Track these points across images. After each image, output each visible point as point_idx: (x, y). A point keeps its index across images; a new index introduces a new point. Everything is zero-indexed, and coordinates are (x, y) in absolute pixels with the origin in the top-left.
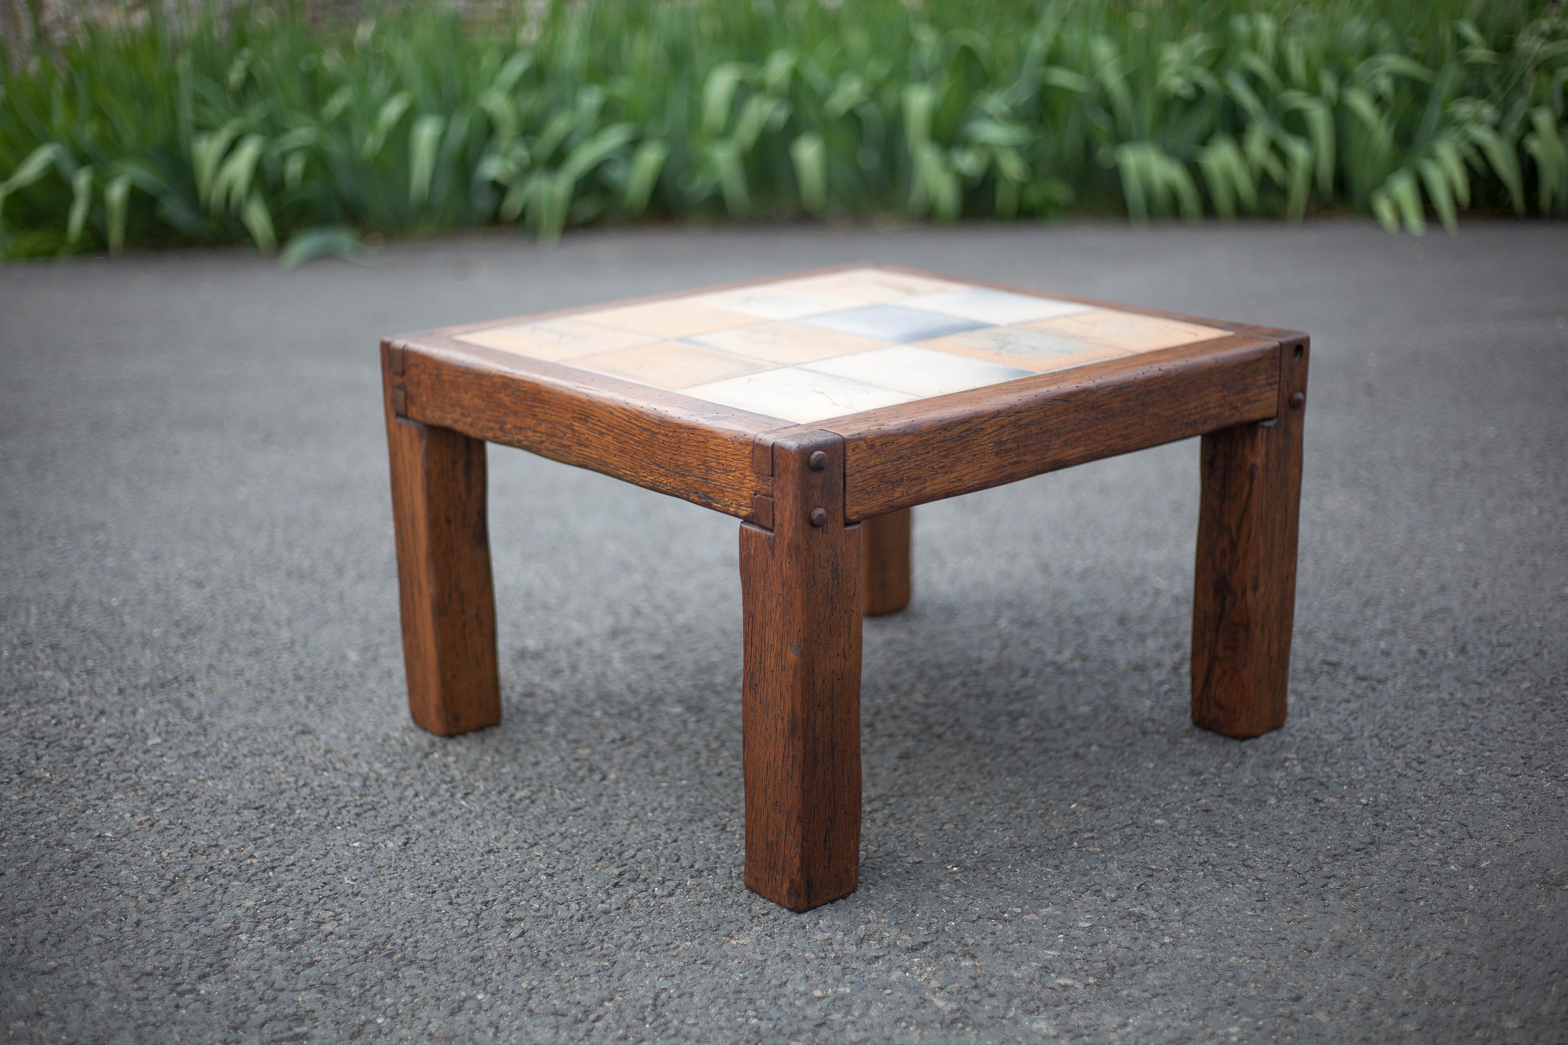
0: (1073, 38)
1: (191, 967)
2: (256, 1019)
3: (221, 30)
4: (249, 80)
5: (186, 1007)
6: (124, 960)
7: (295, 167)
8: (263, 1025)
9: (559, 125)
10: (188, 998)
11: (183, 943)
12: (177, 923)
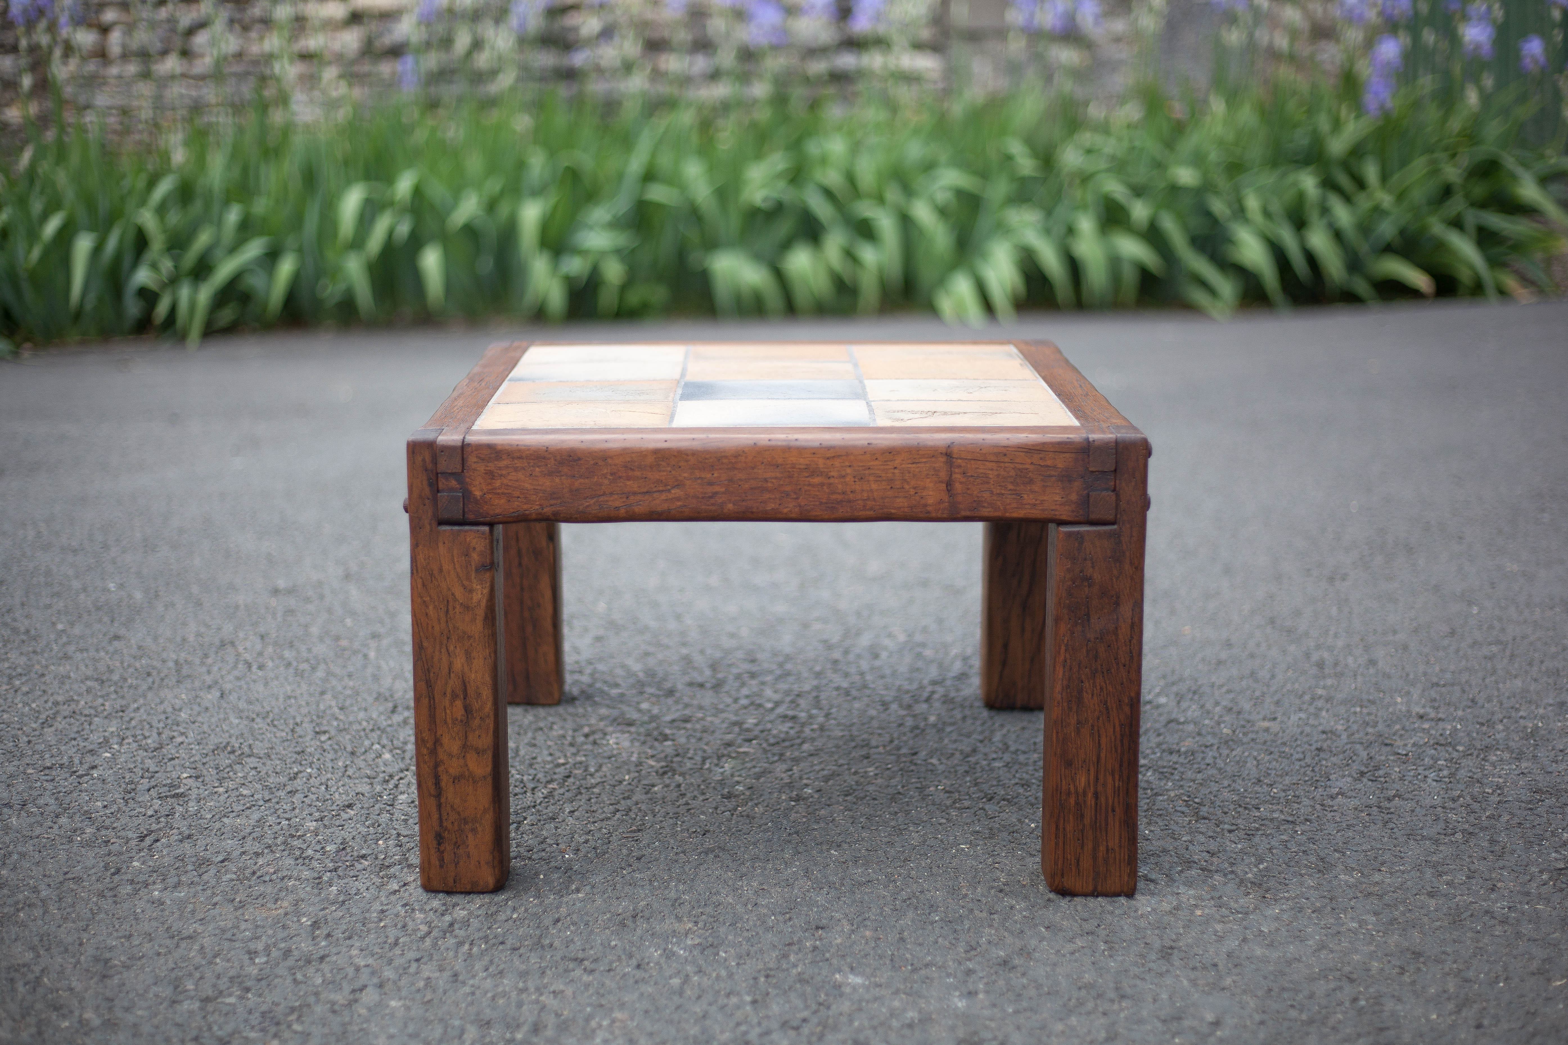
0: (665, 161)
1: (81, 763)
2: (141, 787)
5: (86, 783)
6: (26, 761)
8: (148, 790)
9: (203, 240)
10: (86, 778)
11: (69, 751)
12: (60, 741)
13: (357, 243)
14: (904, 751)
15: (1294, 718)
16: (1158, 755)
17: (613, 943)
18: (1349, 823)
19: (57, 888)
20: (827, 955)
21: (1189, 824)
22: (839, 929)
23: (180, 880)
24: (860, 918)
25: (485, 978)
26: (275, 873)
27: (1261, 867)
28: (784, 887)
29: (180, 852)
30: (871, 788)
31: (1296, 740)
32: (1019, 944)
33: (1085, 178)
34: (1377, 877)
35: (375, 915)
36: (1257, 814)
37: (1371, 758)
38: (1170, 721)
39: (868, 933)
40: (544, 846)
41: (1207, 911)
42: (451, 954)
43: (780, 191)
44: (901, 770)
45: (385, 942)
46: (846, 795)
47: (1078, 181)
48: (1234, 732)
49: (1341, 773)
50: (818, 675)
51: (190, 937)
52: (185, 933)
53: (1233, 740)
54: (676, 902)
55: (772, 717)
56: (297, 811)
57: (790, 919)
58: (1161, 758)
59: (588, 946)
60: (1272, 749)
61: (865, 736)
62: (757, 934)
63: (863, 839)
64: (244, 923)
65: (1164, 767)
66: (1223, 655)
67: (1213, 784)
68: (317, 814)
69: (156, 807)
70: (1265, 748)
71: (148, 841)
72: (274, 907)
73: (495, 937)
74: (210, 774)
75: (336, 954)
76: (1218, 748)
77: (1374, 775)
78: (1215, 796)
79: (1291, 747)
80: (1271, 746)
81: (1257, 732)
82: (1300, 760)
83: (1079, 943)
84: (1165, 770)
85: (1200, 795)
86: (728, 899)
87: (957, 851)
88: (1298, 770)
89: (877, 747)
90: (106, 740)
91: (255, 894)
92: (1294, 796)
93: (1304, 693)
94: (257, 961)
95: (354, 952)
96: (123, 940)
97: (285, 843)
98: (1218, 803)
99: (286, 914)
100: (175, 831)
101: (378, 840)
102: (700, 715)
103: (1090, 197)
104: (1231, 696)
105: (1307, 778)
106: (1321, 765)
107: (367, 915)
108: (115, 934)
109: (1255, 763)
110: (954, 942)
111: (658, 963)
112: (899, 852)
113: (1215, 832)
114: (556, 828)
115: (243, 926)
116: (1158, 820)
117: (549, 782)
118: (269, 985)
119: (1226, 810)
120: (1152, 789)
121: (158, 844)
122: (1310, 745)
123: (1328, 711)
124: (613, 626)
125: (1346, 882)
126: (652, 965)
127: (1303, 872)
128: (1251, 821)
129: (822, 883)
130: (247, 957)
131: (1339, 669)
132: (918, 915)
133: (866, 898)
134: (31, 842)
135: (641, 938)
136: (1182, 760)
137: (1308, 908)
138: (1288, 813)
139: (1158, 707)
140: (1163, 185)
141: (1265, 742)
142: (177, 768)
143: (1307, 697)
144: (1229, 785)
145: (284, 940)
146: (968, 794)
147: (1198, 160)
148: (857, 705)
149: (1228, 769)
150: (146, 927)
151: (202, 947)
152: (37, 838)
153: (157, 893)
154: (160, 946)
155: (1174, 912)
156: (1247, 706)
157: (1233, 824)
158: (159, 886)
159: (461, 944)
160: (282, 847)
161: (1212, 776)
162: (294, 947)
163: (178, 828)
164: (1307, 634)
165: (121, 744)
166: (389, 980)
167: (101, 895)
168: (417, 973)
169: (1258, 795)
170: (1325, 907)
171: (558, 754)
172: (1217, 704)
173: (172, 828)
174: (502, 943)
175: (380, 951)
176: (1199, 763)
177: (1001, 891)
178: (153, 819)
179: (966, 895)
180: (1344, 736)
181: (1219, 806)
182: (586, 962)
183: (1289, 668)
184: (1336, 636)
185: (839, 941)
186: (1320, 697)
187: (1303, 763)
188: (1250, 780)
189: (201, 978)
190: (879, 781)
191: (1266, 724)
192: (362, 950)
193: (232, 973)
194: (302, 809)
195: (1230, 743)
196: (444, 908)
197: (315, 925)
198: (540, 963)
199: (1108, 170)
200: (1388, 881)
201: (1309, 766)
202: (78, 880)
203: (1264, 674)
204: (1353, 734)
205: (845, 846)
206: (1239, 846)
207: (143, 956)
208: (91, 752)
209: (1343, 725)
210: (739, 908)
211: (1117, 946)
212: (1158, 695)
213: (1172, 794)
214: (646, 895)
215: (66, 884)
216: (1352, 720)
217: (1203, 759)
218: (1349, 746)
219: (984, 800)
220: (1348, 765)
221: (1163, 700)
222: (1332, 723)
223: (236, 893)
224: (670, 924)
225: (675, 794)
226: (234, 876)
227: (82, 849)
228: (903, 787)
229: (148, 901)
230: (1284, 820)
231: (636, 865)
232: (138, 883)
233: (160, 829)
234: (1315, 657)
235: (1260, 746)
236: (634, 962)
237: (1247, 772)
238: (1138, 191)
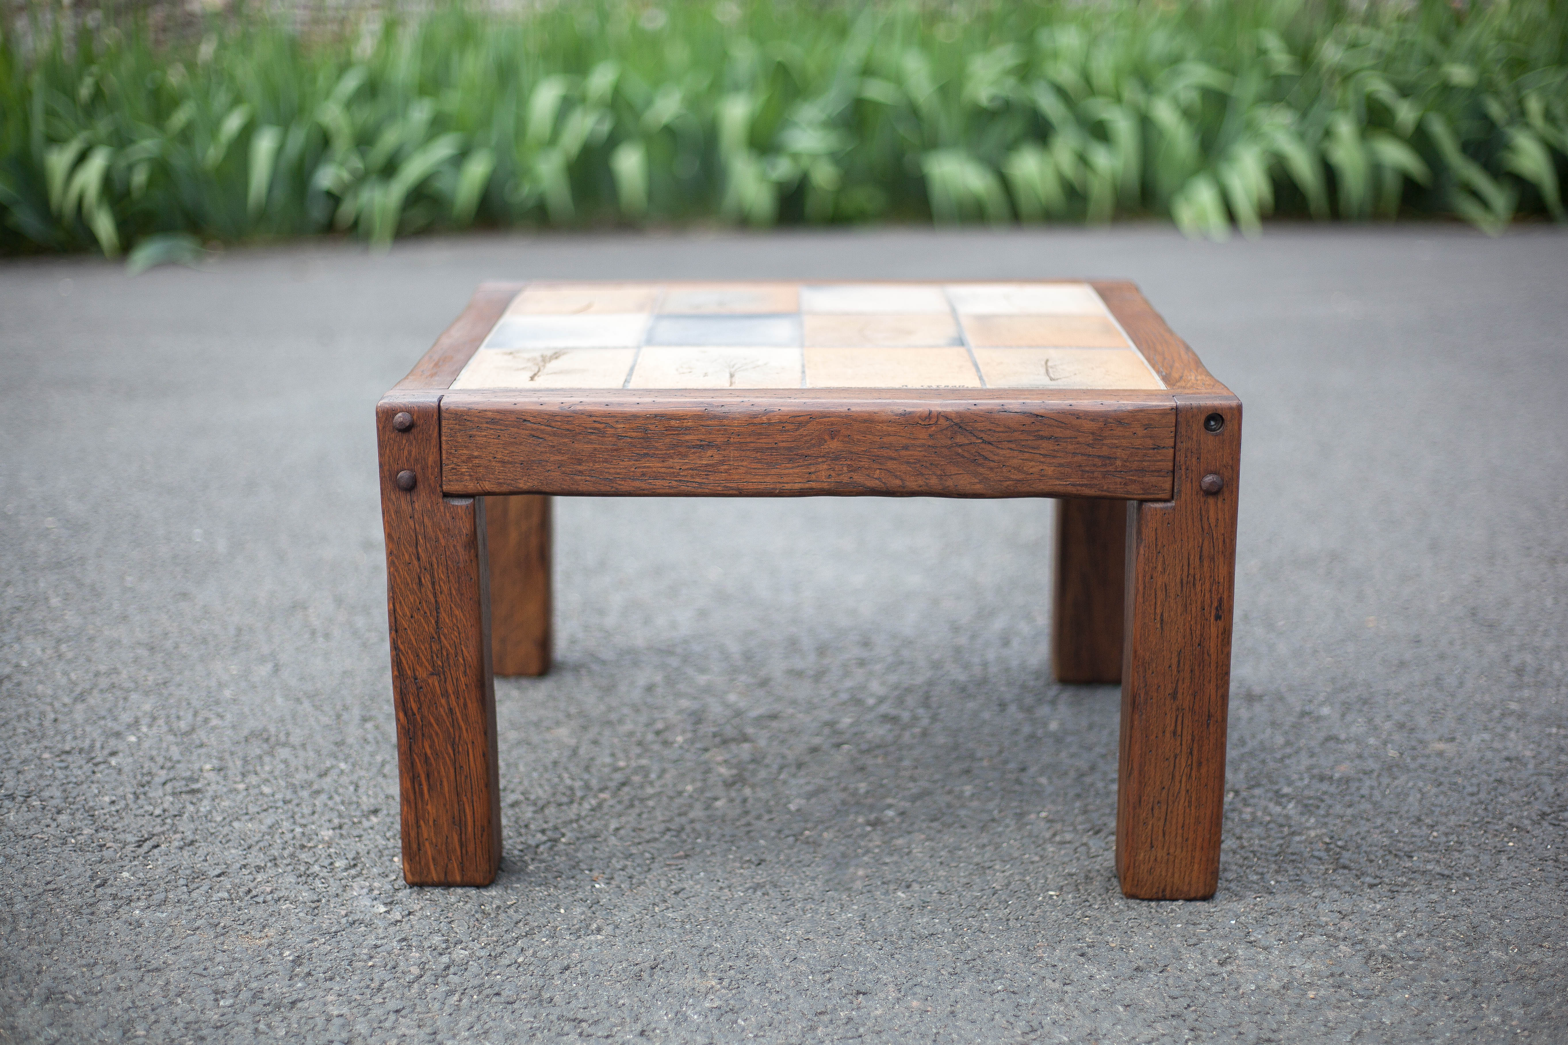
0: (884, 55)
1: (102, 748)
2: (158, 780)
3: (68, 53)
4: (98, 94)
5: (101, 772)
6: (46, 743)
7: (140, 178)
8: (164, 784)
9: (389, 139)
10: (102, 767)
11: (95, 733)
12: (86, 721)
13: (553, 139)
14: (1012, 766)
15: (1476, 739)
16: (1306, 781)
17: (621, 1002)
18: (1515, 880)
19: (34, 901)
20: (861, 1030)
21: (1325, 873)
22: (882, 995)
23: (166, 897)
24: (911, 983)
25: (467, 1039)
26: (271, 892)
27: (1399, 935)
28: (833, 938)
29: (176, 862)
30: (962, 813)
31: (1473, 769)
32: (1088, 1026)
33: (1346, 76)
34: (1536, 955)
35: (365, 951)
36: (1409, 864)
37: (1558, 795)
38: (1329, 738)
39: (915, 1003)
40: (574, 872)
41: (1322, 992)
42: (437, 1005)
43: (1009, 88)
44: (1003, 789)
45: (368, 987)
46: (932, 821)
47: (1337, 80)
48: (1401, 754)
49: (1518, 814)
50: (936, 665)
51: (157, 970)
52: (154, 964)
53: (1397, 766)
54: (706, 952)
55: (869, 717)
56: (316, 816)
57: (830, 980)
58: (1308, 786)
59: (591, 1004)
60: (1442, 779)
61: (971, 745)
62: (788, 997)
63: (938, 879)
64: (221, 954)
65: (1310, 798)
66: (1408, 656)
67: (1363, 822)
68: (336, 821)
69: (166, 805)
70: (1434, 776)
71: (147, 846)
72: (258, 935)
73: (491, 987)
74: (235, 766)
75: (311, 999)
76: (1379, 776)
77: (1556, 819)
78: (1362, 839)
79: (1465, 776)
80: (1442, 775)
81: (1428, 756)
82: (1472, 794)
83: (1160, 1028)
84: (1311, 802)
85: (1345, 836)
86: (764, 950)
87: (1044, 898)
88: (1468, 808)
89: (981, 759)
90: (137, 721)
91: (244, 918)
92: (1457, 842)
93: (1494, 707)
94: (222, 1003)
95: (330, 998)
96: (85, 969)
97: (292, 856)
98: (1364, 848)
99: (270, 945)
100: (178, 836)
101: (394, 856)
102: (790, 711)
103: (1351, 97)
104: (1406, 708)
105: (1476, 819)
106: (1497, 803)
107: (357, 951)
108: (79, 961)
109: (1419, 796)
110: (1012, 1020)
111: (665, 1031)
112: (976, 897)
113: (1353, 886)
114: (595, 849)
115: (219, 958)
116: (1289, 868)
117: (602, 790)
118: (226, 1035)
119: (1372, 857)
120: (1290, 826)
121: (156, 851)
122: (1489, 775)
123: (1518, 732)
124: (722, 597)
125: (1497, 960)
126: (658, 1031)
127: (1449, 944)
128: (1400, 873)
129: (877, 934)
130: (212, 997)
131: (1541, 677)
132: (978, 982)
133: (924, 956)
134: (22, 843)
135: (654, 997)
136: (1333, 789)
137: (1445, 994)
138: (1445, 864)
139: (1318, 719)
140: (1435, 84)
141: (1435, 770)
142: (203, 758)
143: (1497, 713)
144: (1382, 825)
145: (258, 978)
146: (1072, 824)
147: (1475, 57)
148: (971, 705)
149: (1386, 803)
150: (114, 954)
151: (168, 983)
152: (31, 837)
153: (137, 912)
154: (122, 979)
155: (1282, 991)
156: (1422, 721)
157: (1376, 877)
158: (142, 904)
159: (450, 993)
160: (288, 861)
161: (1365, 811)
162: (266, 987)
163: (183, 833)
164: (1511, 631)
165: (150, 726)
166: (360, 1034)
167: (78, 912)
168: (393, 1028)
169: (1414, 839)
170: (1465, 993)
171: (620, 755)
172: (1389, 717)
173: (175, 832)
174: (498, 994)
175: (358, 997)
176: (1352, 794)
177: (1082, 955)
178: (159, 820)
179: (1041, 958)
180: (1531, 766)
181: (1366, 852)
182: (584, 1025)
183: (1482, 673)
184: (1546, 634)
185: (878, 1012)
186: (1512, 713)
187: (1475, 799)
188: (1408, 818)
189: (156, 1022)
190: (975, 804)
191: (1441, 746)
192: (339, 995)
193: (191, 1017)
194: (323, 814)
195: (1395, 769)
196: (444, 946)
197: (297, 961)
198: (532, 1022)
199: (1373, 68)
200: (1549, 960)
201: (1482, 803)
202: (58, 892)
203: (1451, 681)
204: (1543, 763)
205: (916, 887)
206: (1378, 906)
207: (101, 991)
208: (118, 735)
209: (1532, 750)
210: (775, 963)
211: (1204, 1034)
212: (1322, 704)
213: (1313, 833)
214: (673, 940)
215: (44, 897)
216: (1545, 743)
217: (1358, 789)
218: (1534, 778)
219: (1090, 833)
220: (1529, 803)
221: (1325, 711)
222: (1520, 748)
223: (221, 917)
224: (692, 980)
225: (738, 811)
226: (226, 895)
227: (73, 854)
228: (1000, 811)
229: (126, 922)
230: (1439, 874)
231: (673, 900)
232: (122, 898)
233: (163, 833)
234: (1515, 661)
235: (1428, 775)
236: (638, 1027)
237: (1406, 808)
238: (1405, 91)
